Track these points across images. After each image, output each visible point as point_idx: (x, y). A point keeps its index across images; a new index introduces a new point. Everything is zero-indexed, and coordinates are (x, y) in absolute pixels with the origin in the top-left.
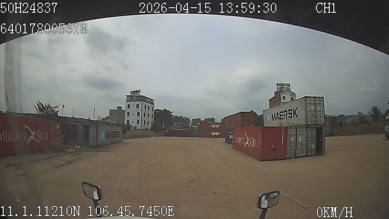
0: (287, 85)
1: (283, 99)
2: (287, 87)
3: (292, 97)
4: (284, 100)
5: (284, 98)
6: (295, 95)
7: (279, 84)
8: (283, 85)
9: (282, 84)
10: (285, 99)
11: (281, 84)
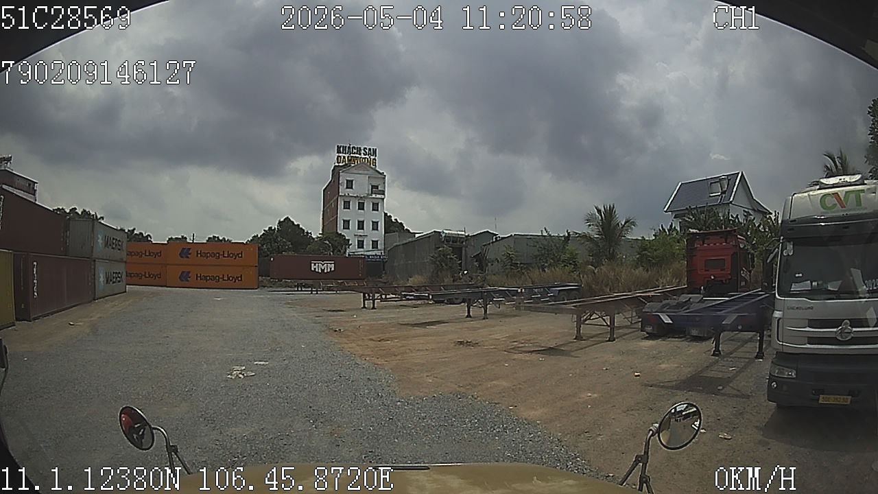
0: (367, 151)
1: (347, 188)
2: (367, 156)
3: (374, 184)
4: (348, 190)
5: (350, 184)
6: (384, 178)
7: (343, 147)
8: (356, 151)
9: (353, 147)
10: (352, 188)
11: (349, 148)
